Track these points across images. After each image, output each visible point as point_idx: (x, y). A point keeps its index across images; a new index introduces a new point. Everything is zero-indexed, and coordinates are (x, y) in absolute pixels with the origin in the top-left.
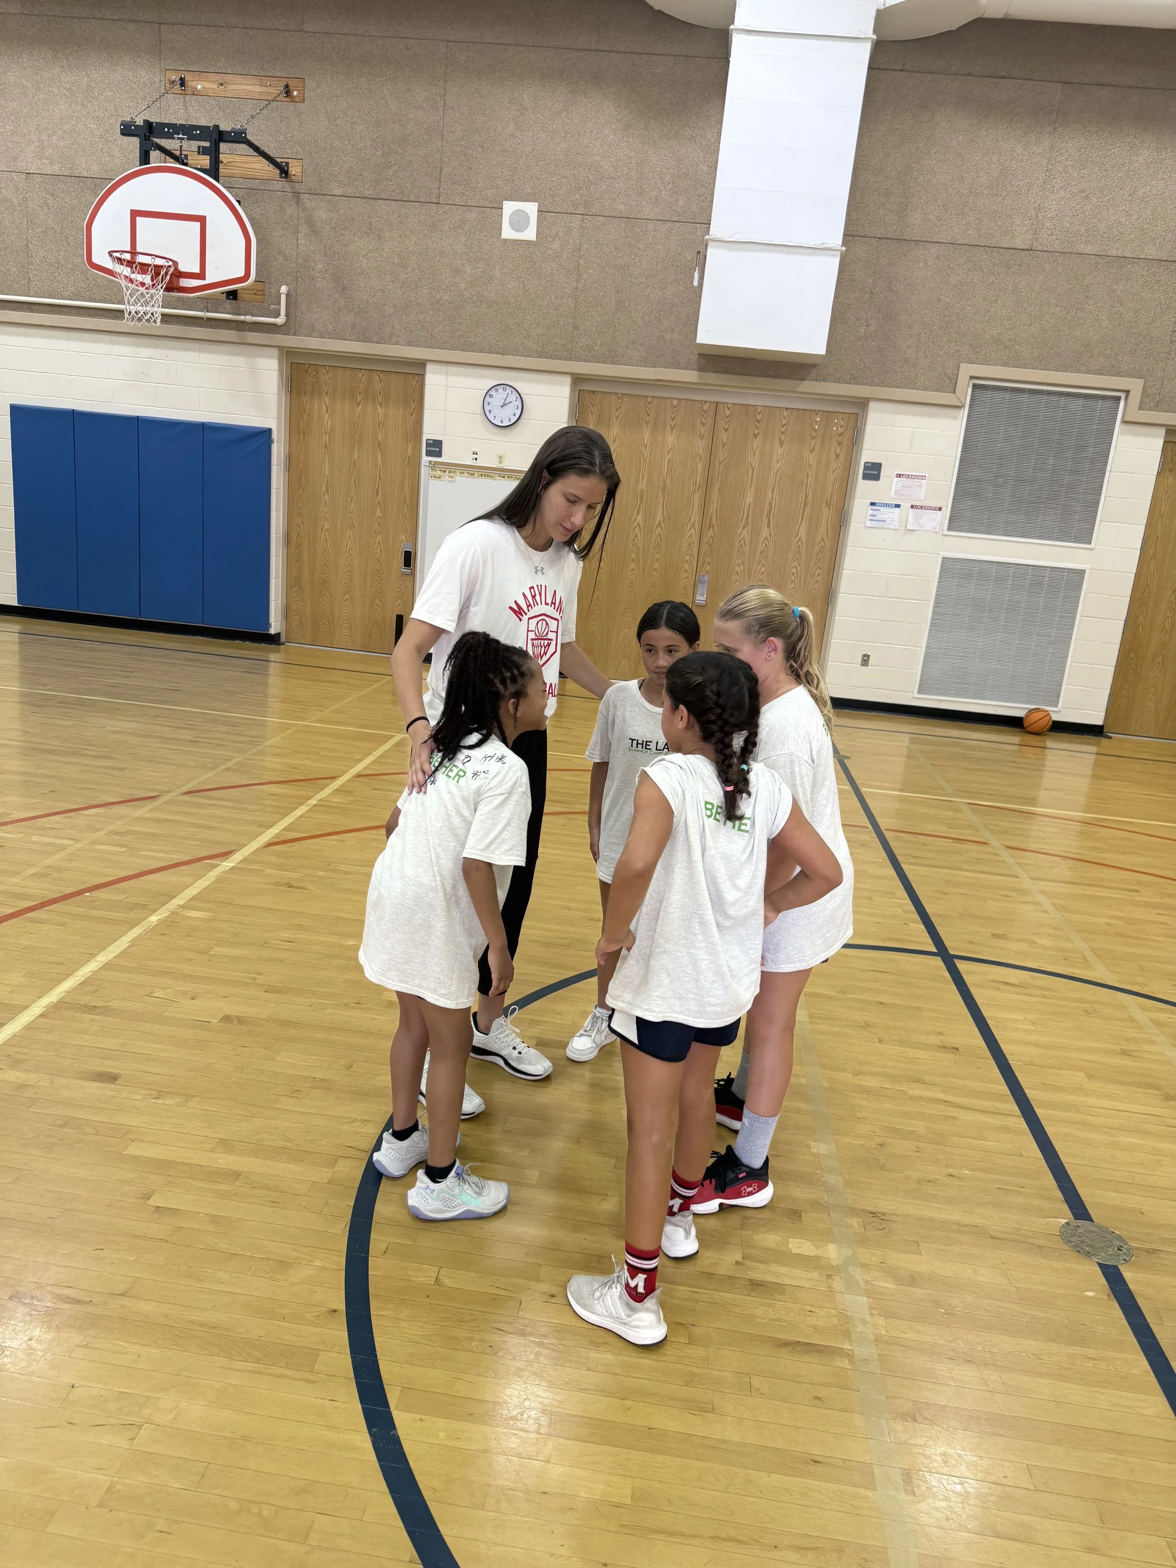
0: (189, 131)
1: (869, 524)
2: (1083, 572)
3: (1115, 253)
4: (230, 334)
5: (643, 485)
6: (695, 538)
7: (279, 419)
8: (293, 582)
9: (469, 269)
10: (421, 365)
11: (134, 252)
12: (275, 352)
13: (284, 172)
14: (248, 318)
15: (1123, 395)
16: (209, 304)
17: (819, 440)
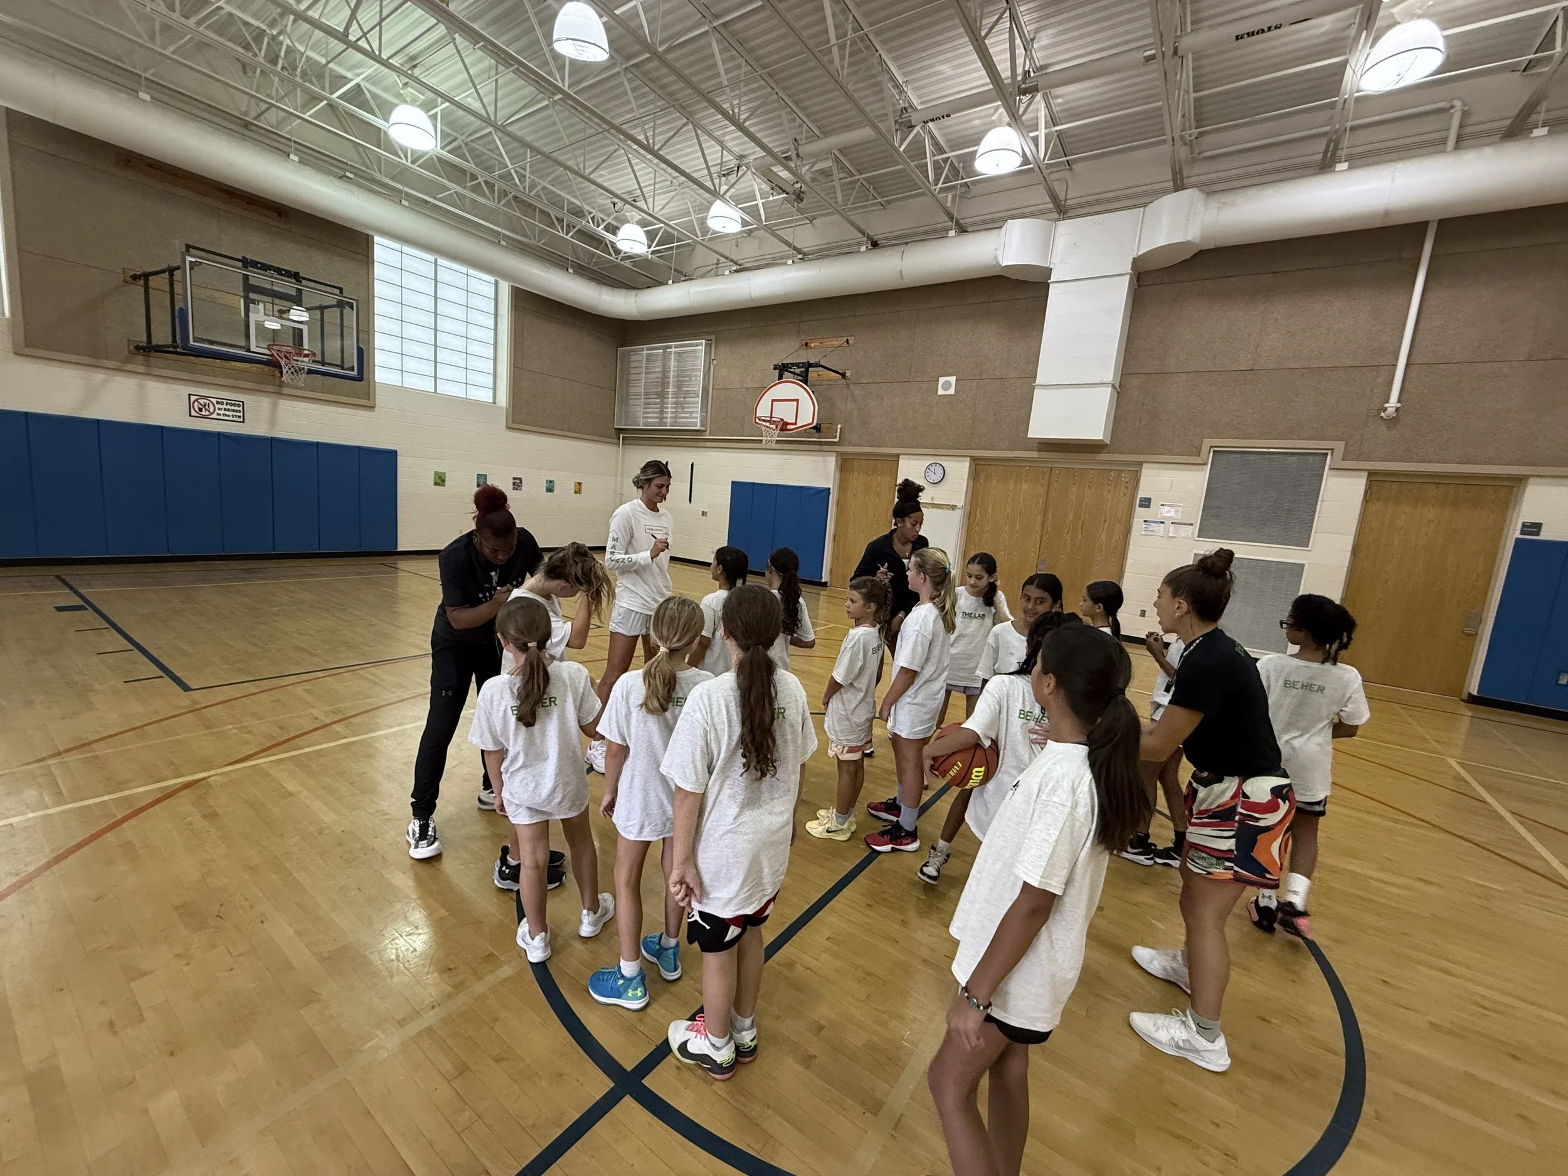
0: (797, 365)
1: (1143, 533)
2: (1304, 565)
3: (1317, 366)
4: (816, 447)
5: (1009, 511)
6: (1038, 539)
7: (834, 483)
8: (835, 557)
9: (921, 410)
10: (898, 456)
11: (771, 417)
12: (834, 454)
13: (843, 375)
14: (823, 440)
15: (1329, 452)
16: (798, 435)
17: (1113, 485)
